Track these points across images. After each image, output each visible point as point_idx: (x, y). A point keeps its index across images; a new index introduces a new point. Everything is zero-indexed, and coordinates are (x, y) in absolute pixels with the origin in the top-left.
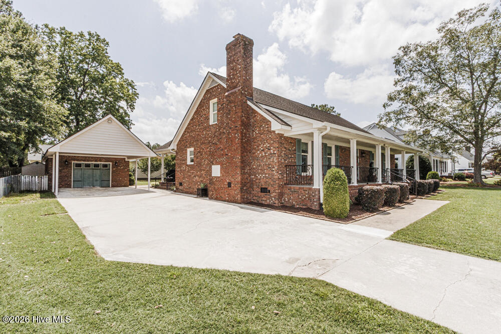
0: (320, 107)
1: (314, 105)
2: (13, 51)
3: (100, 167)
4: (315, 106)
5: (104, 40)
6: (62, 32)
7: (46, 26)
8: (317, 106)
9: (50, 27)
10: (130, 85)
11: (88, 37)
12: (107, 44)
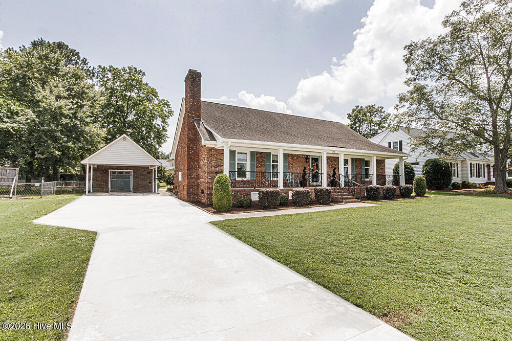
0: (366, 107)
1: (358, 106)
2: (66, 94)
3: (124, 174)
4: (360, 107)
5: (141, 71)
6: (111, 69)
7: (100, 67)
8: (361, 107)
9: (102, 67)
10: (167, 104)
11: (128, 71)
12: (144, 73)
